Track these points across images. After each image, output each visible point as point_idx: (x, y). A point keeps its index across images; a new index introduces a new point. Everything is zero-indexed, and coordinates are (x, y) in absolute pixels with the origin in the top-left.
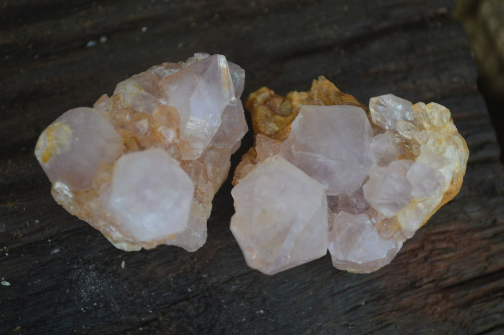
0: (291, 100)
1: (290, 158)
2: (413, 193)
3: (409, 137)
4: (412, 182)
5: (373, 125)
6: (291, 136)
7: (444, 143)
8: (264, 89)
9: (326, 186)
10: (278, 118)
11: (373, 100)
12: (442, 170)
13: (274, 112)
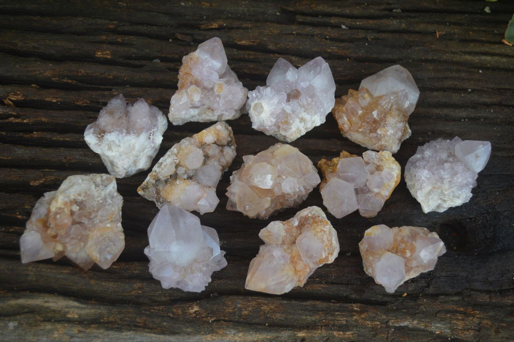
0: (334, 161)
1: (339, 177)
2: (384, 182)
3: (379, 164)
4: (383, 177)
5: (366, 163)
6: (338, 170)
7: (391, 164)
8: (323, 159)
9: (353, 184)
10: (330, 167)
11: (364, 153)
12: (393, 173)
13: (329, 166)
